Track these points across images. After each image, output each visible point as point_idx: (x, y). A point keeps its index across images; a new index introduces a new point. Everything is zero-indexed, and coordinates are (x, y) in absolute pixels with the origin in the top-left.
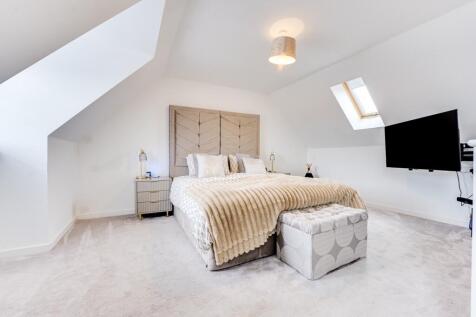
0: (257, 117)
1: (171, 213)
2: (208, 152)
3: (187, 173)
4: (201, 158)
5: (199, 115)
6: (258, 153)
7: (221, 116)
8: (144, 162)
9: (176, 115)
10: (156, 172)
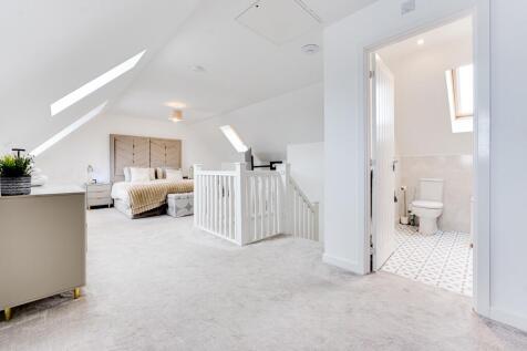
0: (179, 142)
1: (112, 206)
2: (141, 166)
3: (124, 180)
4: (132, 169)
5: (133, 141)
6: (180, 166)
7: (151, 141)
8: (91, 173)
9: (115, 141)
10: (99, 180)
